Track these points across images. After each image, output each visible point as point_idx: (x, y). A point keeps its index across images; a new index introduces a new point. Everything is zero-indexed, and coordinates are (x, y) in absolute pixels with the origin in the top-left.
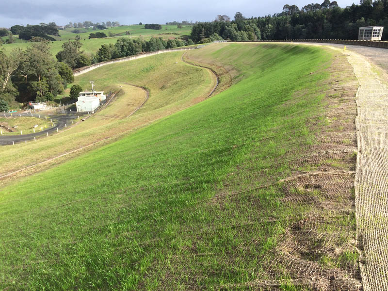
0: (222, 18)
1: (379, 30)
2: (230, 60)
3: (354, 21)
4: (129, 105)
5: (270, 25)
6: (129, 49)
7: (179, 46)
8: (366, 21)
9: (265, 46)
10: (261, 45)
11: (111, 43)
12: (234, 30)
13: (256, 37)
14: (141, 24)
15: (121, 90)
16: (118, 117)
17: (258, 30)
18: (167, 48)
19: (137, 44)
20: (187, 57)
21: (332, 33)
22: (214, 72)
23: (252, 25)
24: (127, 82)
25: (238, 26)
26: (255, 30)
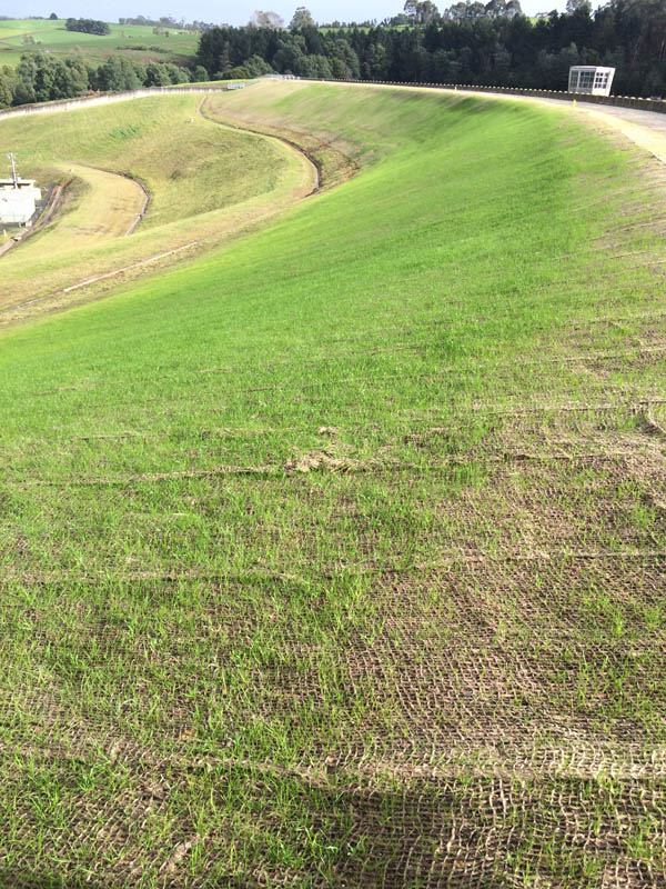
0: (264, 17)
1: (607, 75)
2: (320, 120)
3: (557, 51)
4: (116, 209)
5: (380, 46)
6: (56, 83)
7: (175, 81)
8: (579, 52)
9: (396, 94)
10: (384, 92)
11: (8, 65)
12: (299, 50)
13: (350, 72)
14: (53, 17)
15: (75, 178)
16: (108, 231)
17: (353, 53)
18: (147, 85)
19: (76, 71)
20: (210, 108)
21: (511, 75)
22: (292, 144)
23: (342, 43)
24: (80, 160)
25: (308, 41)
26: (346, 53)
